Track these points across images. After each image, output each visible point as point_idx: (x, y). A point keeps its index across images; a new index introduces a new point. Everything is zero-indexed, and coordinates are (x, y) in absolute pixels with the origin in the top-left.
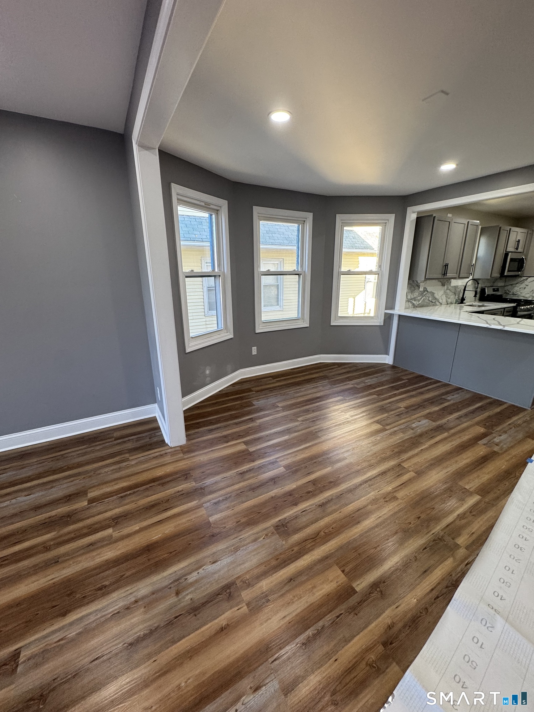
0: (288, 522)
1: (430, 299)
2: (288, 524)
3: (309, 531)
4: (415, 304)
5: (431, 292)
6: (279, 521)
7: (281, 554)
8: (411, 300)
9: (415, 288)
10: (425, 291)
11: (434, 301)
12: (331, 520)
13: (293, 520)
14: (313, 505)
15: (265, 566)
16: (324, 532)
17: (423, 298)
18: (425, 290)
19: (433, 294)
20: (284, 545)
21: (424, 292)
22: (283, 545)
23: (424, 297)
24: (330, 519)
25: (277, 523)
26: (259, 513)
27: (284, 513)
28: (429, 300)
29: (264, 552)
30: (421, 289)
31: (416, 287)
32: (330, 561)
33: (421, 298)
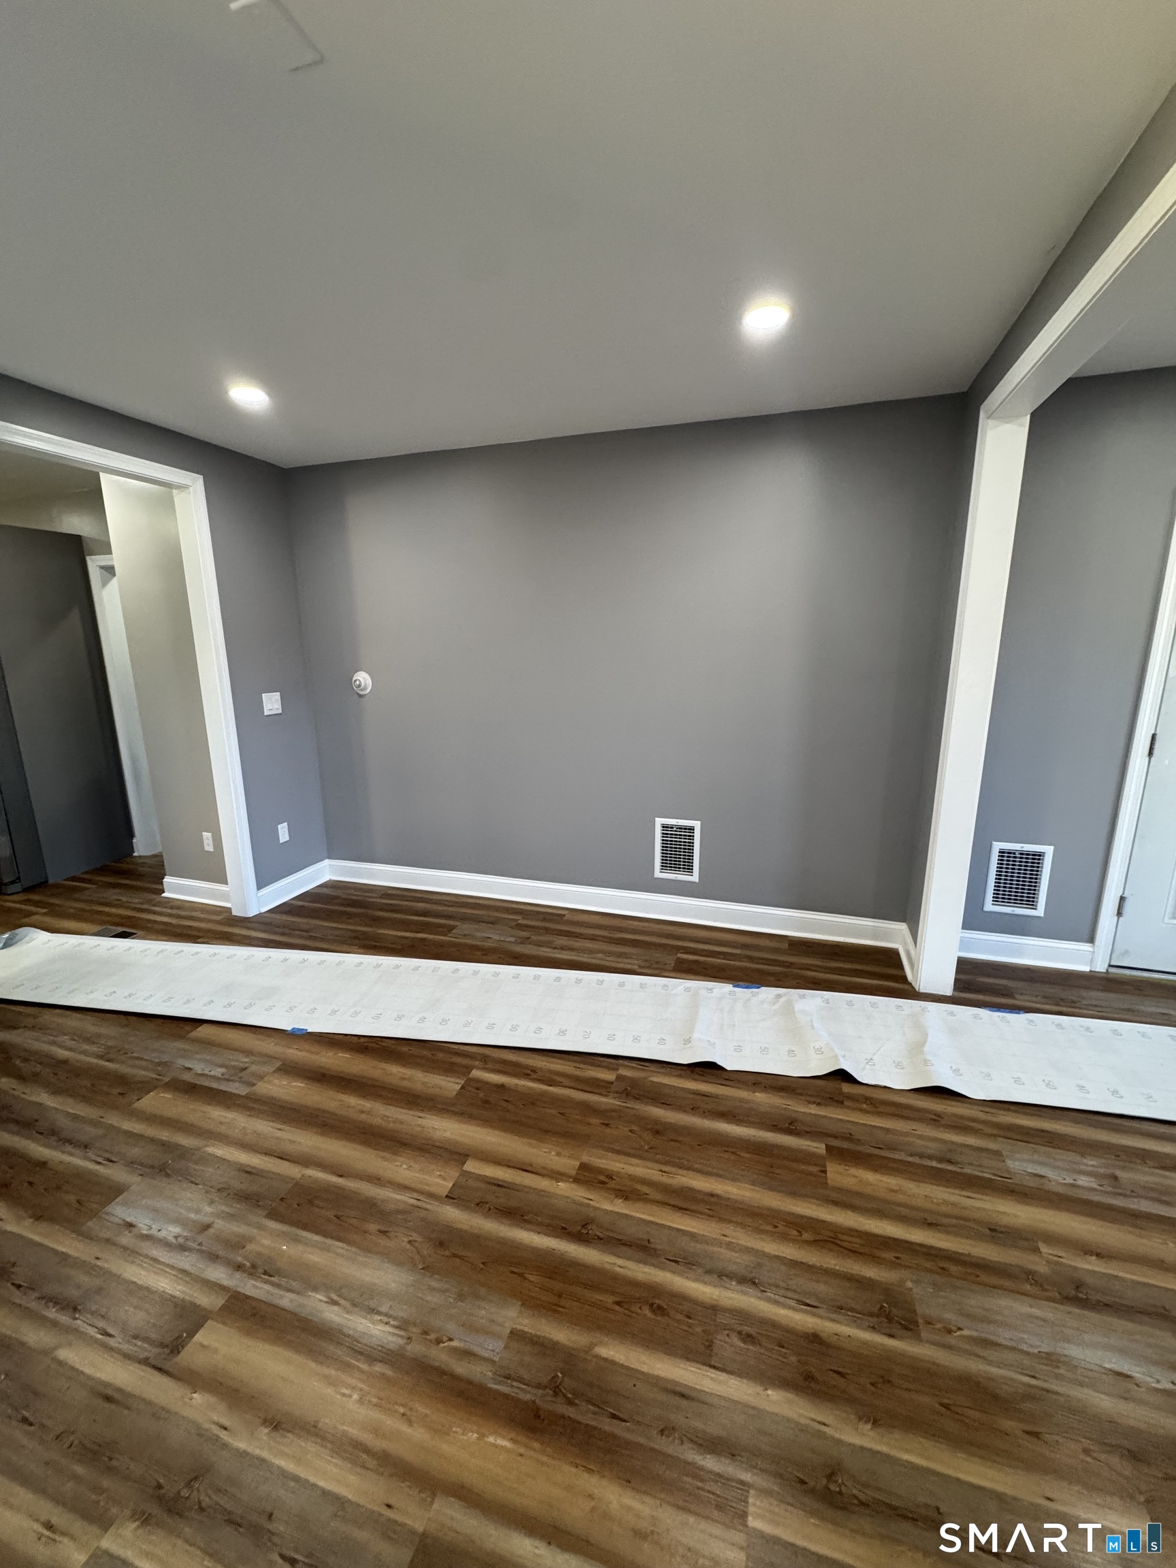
0: (871, 1315)
2: (875, 1310)
3: (830, 1261)
6: (891, 1336)
7: (930, 1271)
12: (763, 1240)
13: (852, 1310)
14: (769, 1300)
15: (978, 1276)
16: (801, 1236)
20: (912, 1281)
22: (915, 1282)
24: (763, 1244)
25: (901, 1338)
26: (946, 1406)
27: (866, 1343)
29: (973, 1302)
32: (834, 1195)
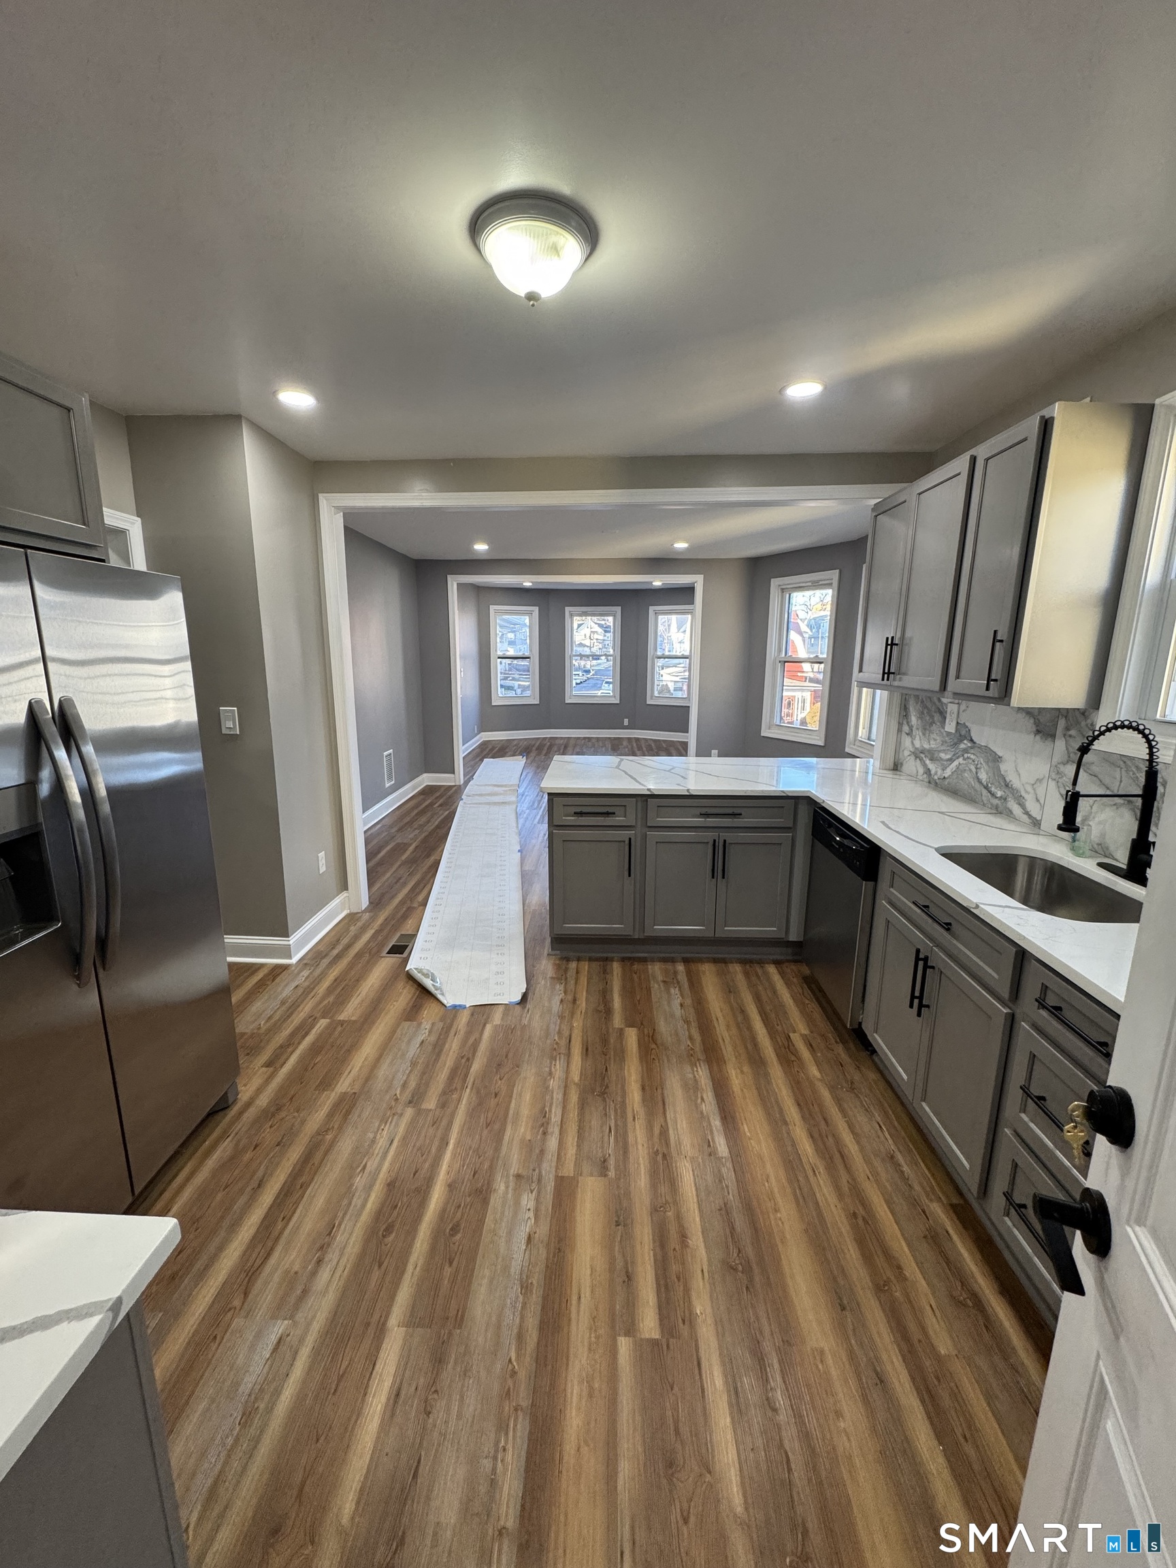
1: (983, 776)
4: (933, 772)
5: (987, 750)
8: (922, 755)
9: (932, 717)
10: (965, 738)
11: (999, 794)
17: (956, 763)
18: (963, 734)
19: (995, 759)
21: (961, 741)
23: (961, 760)
28: (980, 781)
30: (950, 727)
31: (937, 717)
33: (951, 760)
